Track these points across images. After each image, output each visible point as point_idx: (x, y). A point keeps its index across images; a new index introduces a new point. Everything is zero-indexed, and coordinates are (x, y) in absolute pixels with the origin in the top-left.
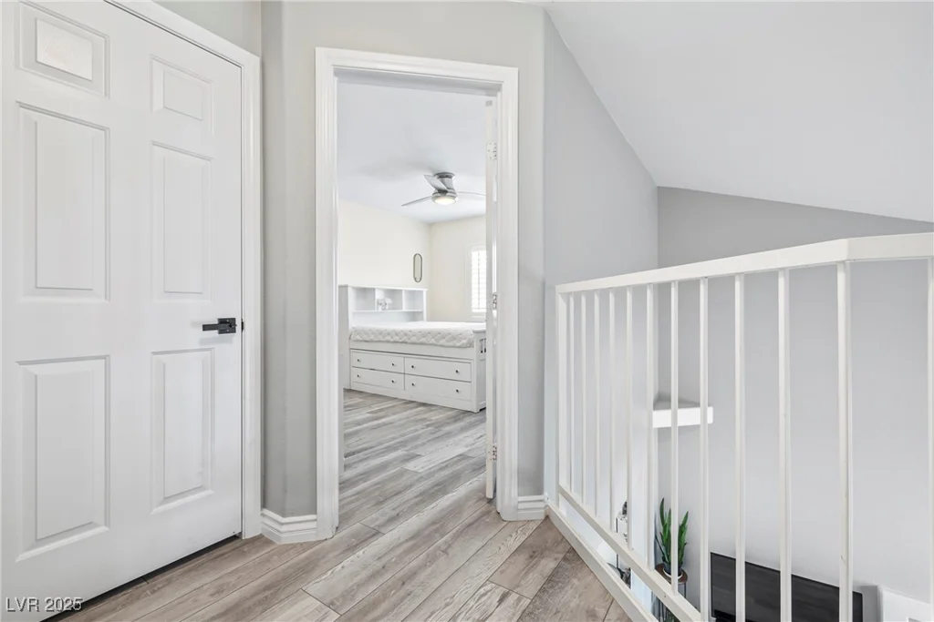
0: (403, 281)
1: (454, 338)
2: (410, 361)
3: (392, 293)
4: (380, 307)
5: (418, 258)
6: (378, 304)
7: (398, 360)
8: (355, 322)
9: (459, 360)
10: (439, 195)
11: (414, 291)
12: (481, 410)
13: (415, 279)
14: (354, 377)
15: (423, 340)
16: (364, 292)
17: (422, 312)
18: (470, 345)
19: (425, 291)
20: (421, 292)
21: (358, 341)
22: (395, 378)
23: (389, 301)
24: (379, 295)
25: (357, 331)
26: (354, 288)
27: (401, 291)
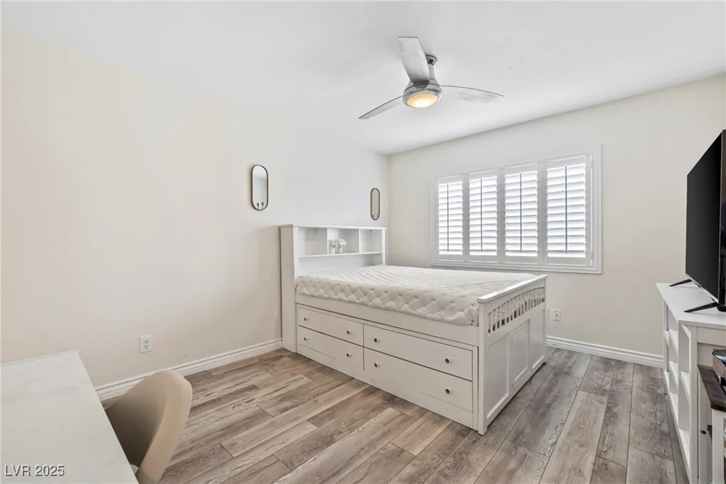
0: (360, 219)
1: (442, 307)
2: (372, 332)
3: (347, 233)
4: (333, 250)
5: (375, 191)
6: (331, 245)
7: (354, 326)
8: (301, 270)
9: (451, 343)
10: (414, 89)
11: (371, 231)
12: (488, 427)
13: (372, 216)
14: (301, 340)
15: (391, 304)
16: (315, 233)
17: (380, 254)
18: (474, 322)
19: (384, 229)
20: (381, 231)
21: (305, 295)
22: (351, 349)
23: (343, 243)
24: (332, 236)
25: (304, 282)
26: (300, 228)
27: (357, 230)
